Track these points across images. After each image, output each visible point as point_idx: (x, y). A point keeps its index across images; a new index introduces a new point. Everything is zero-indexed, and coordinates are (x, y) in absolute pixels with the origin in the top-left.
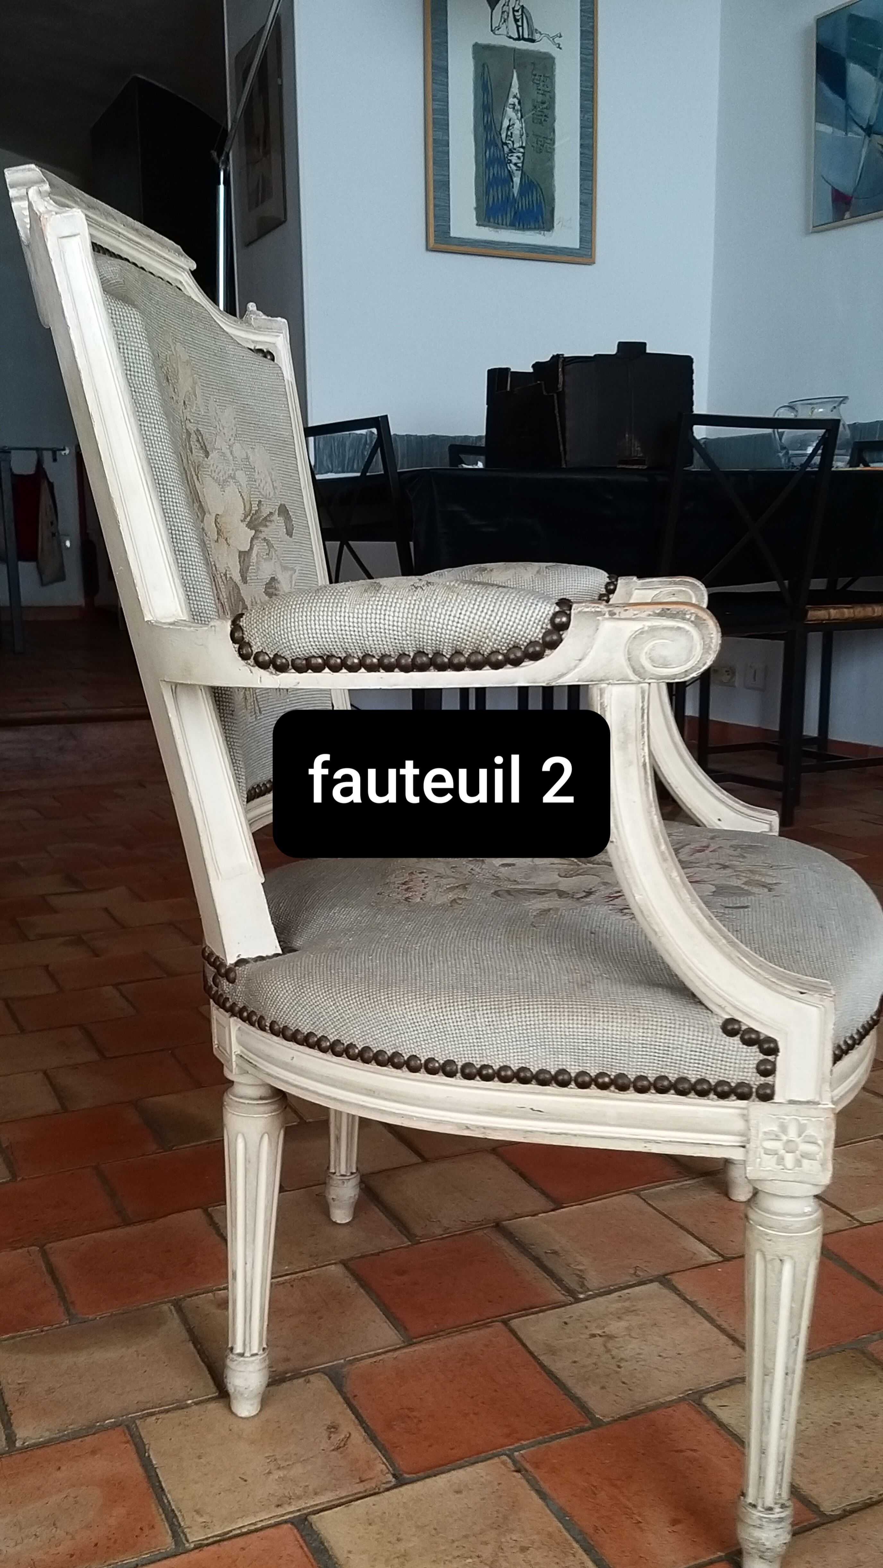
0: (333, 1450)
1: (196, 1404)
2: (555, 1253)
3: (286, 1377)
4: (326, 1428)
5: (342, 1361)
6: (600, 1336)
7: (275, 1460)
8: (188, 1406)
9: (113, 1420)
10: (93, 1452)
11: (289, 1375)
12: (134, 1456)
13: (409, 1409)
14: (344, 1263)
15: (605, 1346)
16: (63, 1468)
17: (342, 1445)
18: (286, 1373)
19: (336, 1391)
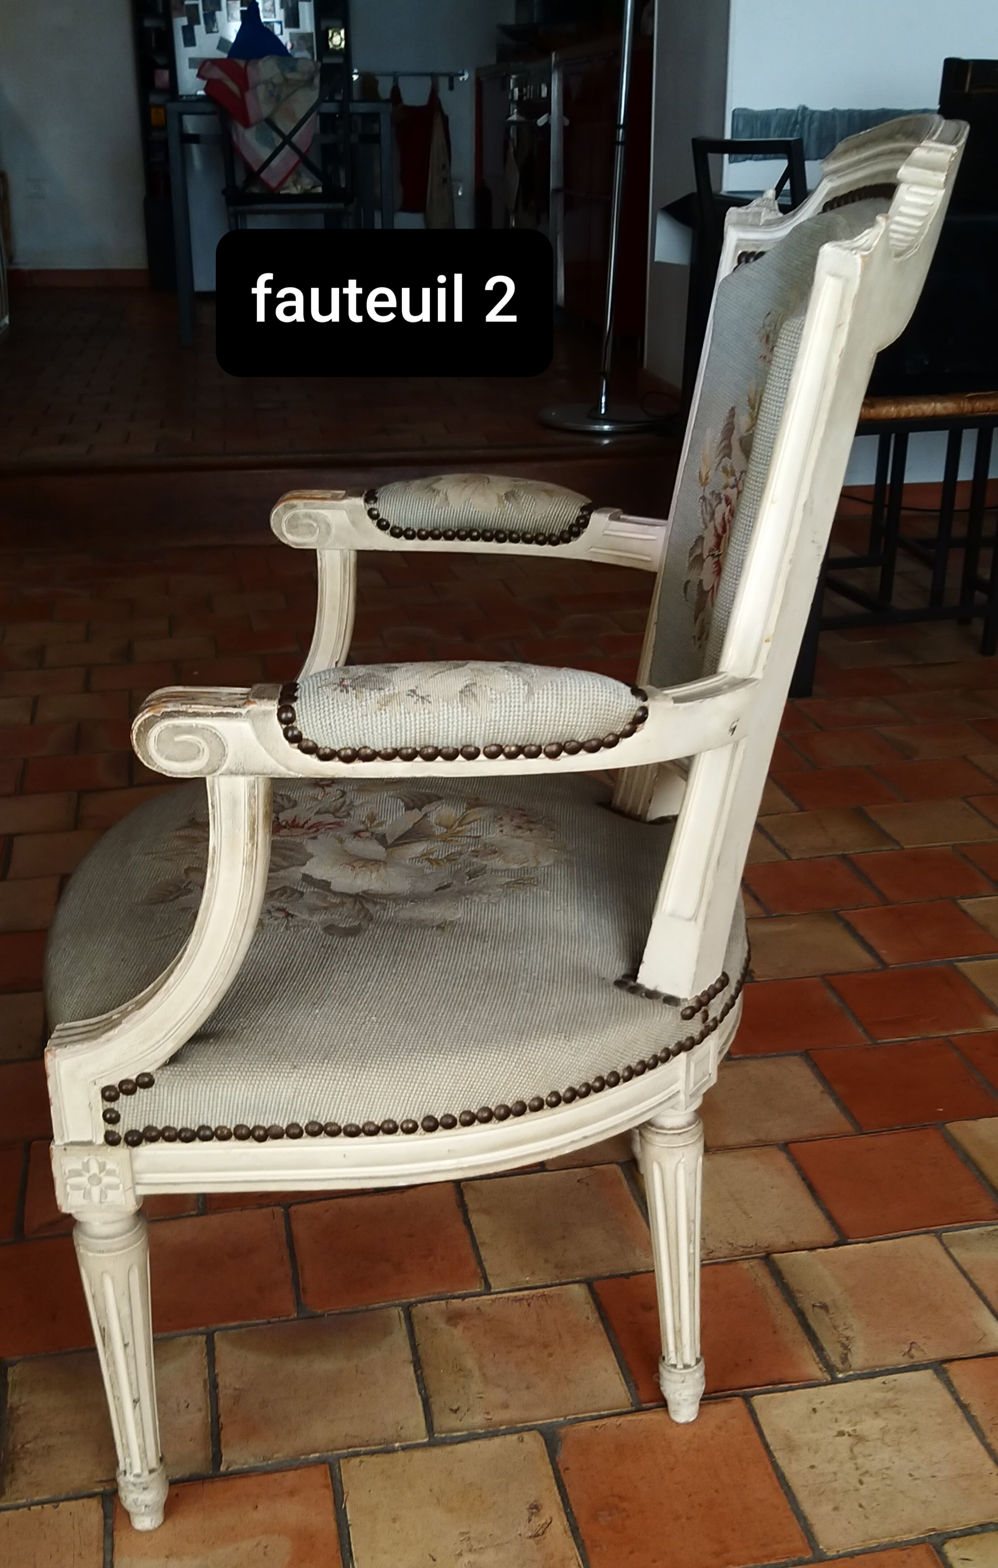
0: (530, 1537)
1: (404, 1449)
2: (824, 1307)
3: (500, 1431)
4: (528, 1506)
5: (562, 1419)
6: (850, 1435)
7: (469, 1538)
8: (394, 1451)
9: (317, 1455)
10: (292, 1493)
11: (503, 1427)
12: (330, 1505)
13: (620, 1497)
14: (589, 1283)
15: (851, 1451)
16: (260, 1507)
17: (540, 1532)
18: (501, 1425)
19: (547, 1459)
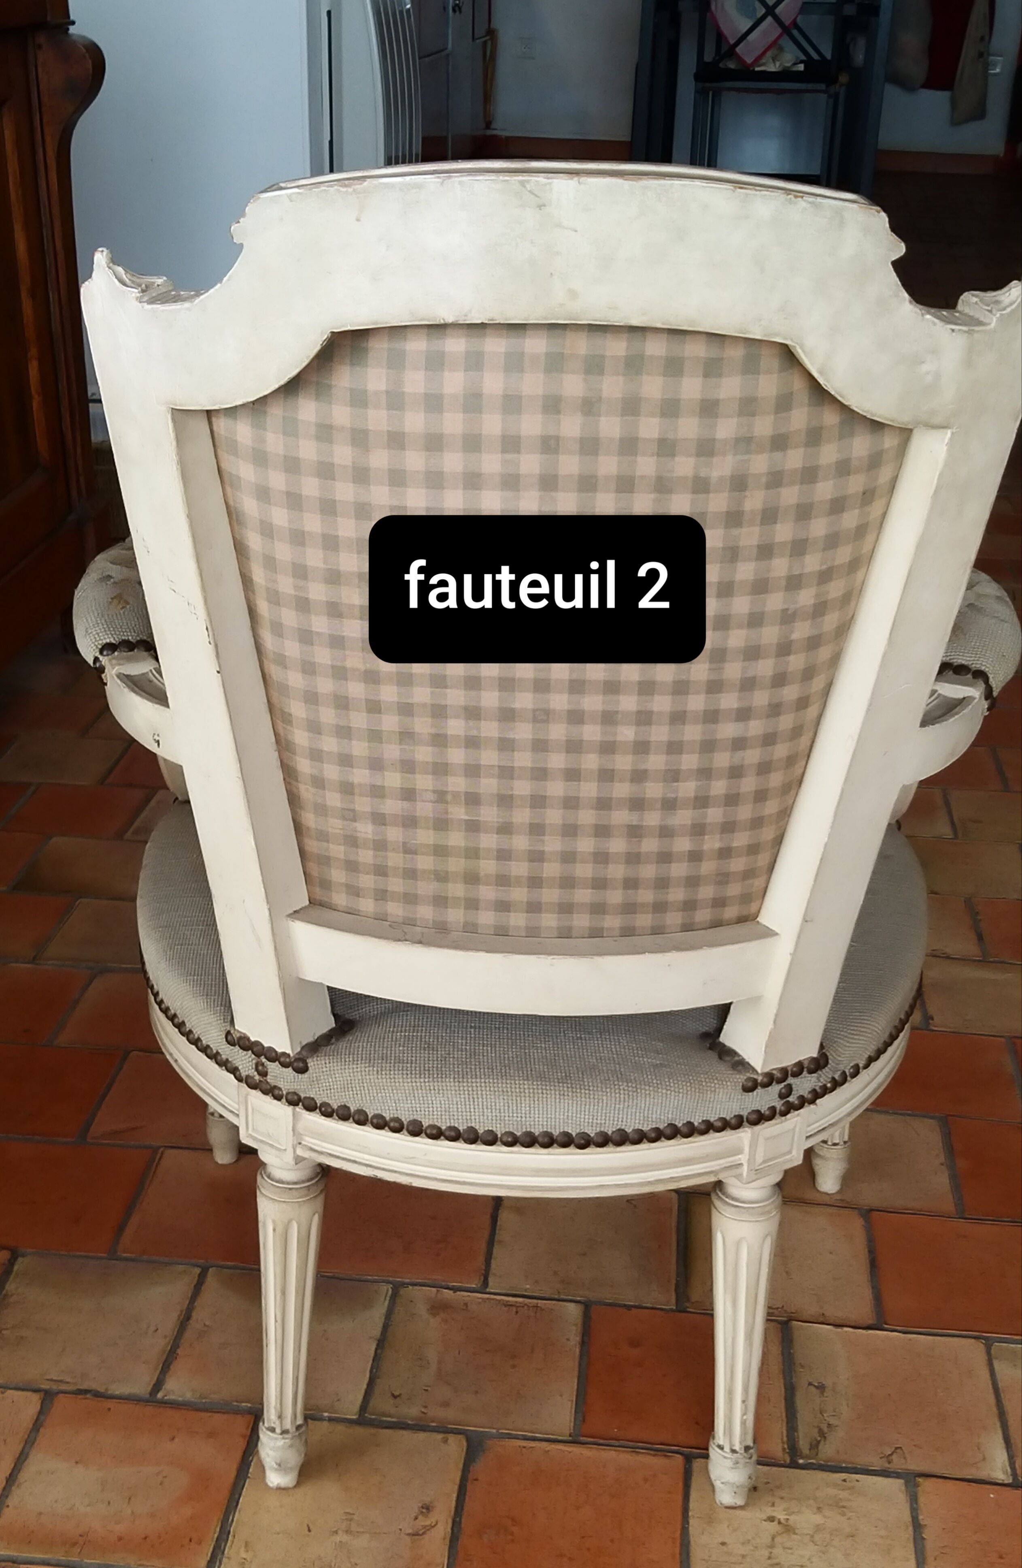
0: (409, 1534)
1: (330, 1420)
2: (821, 1388)
3: (429, 1426)
4: (420, 1505)
5: (494, 1431)
6: (780, 1523)
7: (351, 1520)
8: (321, 1419)
9: (249, 1405)
10: (211, 1435)
11: (434, 1424)
12: (238, 1455)
13: (513, 1520)
14: (587, 1306)
15: (773, 1539)
16: (176, 1440)
17: (421, 1532)
18: (433, 1422)
19: (461, 1466)
